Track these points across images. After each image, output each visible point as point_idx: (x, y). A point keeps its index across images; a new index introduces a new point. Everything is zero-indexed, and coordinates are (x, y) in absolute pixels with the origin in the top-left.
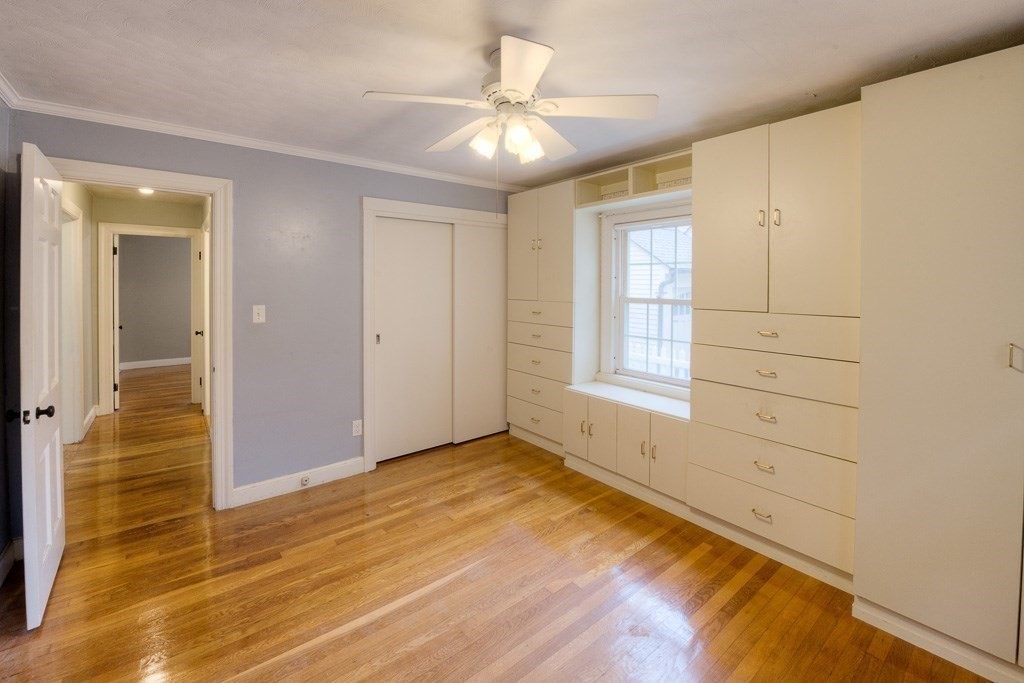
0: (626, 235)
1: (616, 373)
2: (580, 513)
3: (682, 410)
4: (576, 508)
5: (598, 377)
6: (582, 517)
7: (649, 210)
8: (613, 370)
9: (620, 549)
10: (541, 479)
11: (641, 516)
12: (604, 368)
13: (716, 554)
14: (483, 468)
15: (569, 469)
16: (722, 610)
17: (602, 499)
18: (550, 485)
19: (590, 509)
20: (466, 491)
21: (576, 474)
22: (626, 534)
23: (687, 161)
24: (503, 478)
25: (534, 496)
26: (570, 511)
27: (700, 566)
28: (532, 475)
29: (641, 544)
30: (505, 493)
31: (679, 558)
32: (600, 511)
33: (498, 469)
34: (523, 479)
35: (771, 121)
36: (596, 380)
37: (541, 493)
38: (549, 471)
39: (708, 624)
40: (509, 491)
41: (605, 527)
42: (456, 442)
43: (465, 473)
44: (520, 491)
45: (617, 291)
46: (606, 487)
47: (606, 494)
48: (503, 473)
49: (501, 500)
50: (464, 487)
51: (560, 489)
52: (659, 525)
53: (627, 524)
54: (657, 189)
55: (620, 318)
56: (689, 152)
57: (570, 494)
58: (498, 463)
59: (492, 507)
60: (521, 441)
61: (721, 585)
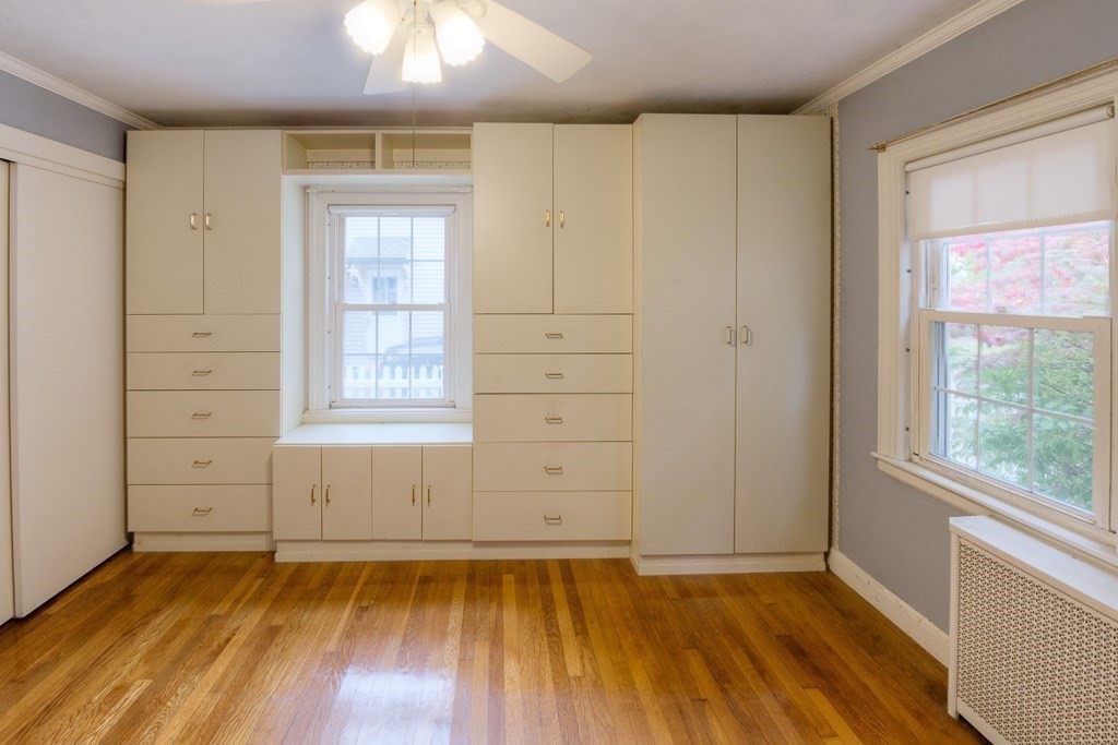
0: (342, 222)
1: (330, 407)
2: (359, 618)
3: (462, 435)
4: (346, 614)
5: (307, 417)
6: (364, 620)
7: (386, 192)
8: (327, 405)
9: (443, 635)
10: (256, 600)
11: (425, 580)
12: (313, 404)
13: (522, 580)
14: (130, 634)
15: (286, 564)
16: (577, 634)
17: (366, 584)
18: (280, 601)
19: (364, 604)
20: (132, 695)
21: (302, 568)
22: (431, 611)
23: (465, 142)
24: (189, 631)
25: (273, 632)
26: (342, 624)
27: (523, 601)
28: (238, 601)
29: (456, 614)
30: (216, 654)
31: (500, 605)
32: (379, 600)
33: (164, 621)
34: (228, 615)
35: (555, 122)
36: (303, 423)
37: (278, 620)
38: (260, 581)
39: (582, 657)
40: (221, 648)
41: (403, 617)
42: (25, 611)
43: (99, 662)
44: (241, 637)
45: (331, 297)
46: (358, 566)
47: (365, 574)
48: (181, 625)
49: (221, 669)
50: (121, 690)
51: (301, 599)
52: (452, 580)
53: (421, 599)
54: (392, 167)
55: (337, 332)
56: (468, 132)
57: (322, 599)
58: (157, 611)
59: (214, 691)
60: (169, 555)
61: (554, 610)
